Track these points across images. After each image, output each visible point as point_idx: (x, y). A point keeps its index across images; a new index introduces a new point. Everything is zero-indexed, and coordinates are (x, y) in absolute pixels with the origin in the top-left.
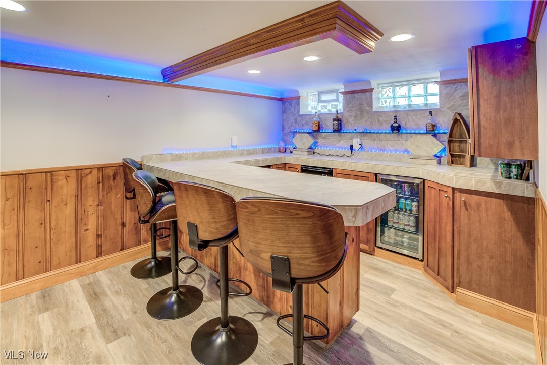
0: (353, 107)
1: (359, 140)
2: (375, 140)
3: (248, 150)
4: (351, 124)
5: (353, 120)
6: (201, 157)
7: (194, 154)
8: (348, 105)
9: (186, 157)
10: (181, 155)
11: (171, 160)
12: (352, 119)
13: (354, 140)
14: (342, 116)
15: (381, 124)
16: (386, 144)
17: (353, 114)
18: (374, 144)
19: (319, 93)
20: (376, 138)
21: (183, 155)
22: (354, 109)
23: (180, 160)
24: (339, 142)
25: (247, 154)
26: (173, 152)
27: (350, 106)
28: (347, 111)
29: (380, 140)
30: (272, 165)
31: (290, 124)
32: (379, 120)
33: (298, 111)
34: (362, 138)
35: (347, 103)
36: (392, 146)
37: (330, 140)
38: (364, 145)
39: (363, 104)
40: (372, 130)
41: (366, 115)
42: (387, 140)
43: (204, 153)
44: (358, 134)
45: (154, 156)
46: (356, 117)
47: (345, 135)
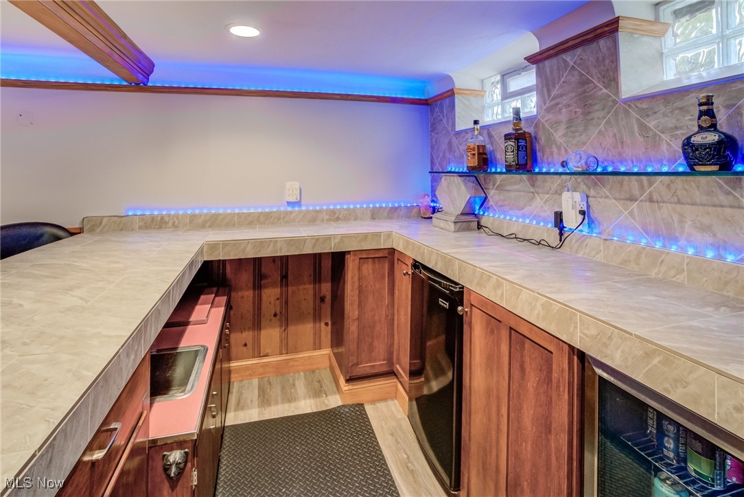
0: (561, 95)
1: (577, 196)
2: (632, 199)
3: (333, 212)
4: (559, 149)
5: (564, 135)
6: (209, 223)
7: (193, 217)
8: (549, 91)
9: (174, 222)
10: (162, 218)
11: (140, 228)
12: (562, 131)
13: (566, 196)
14: (536, 126)
15: (654, 142)
16: (676, 218)
17: (564, 116)
18: (631, 213)
19: (503, 76)
20: (636, 192)
21: (167, 219)
22: (565, 100)
23: (160, 228)
24: (532, 199)
25: (329, 220)
26: (147, 213)
27: (554, 93)
28: (549, 110)
29: (651, 200)
30: (350, 251)
31: (441, 154)
32: (643, 128)
33: (454, 124)
34: (592, 193)
35: (545, 86)
36: (704, 228)
37: (513, 194)
38: (596, 212)
39: (588, 82)
40: (622, 162)
41: (600, 114)
42: (679, 202)
43: (216, 216)
44: (580, 178)
45: (105, 220)
46: (570, 122)
47: (544, 181)
